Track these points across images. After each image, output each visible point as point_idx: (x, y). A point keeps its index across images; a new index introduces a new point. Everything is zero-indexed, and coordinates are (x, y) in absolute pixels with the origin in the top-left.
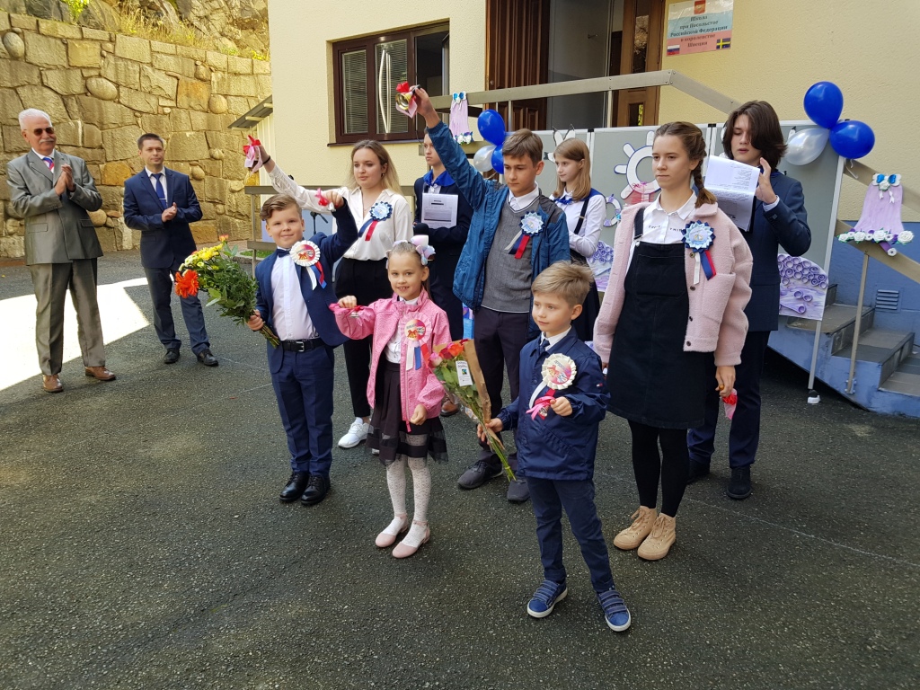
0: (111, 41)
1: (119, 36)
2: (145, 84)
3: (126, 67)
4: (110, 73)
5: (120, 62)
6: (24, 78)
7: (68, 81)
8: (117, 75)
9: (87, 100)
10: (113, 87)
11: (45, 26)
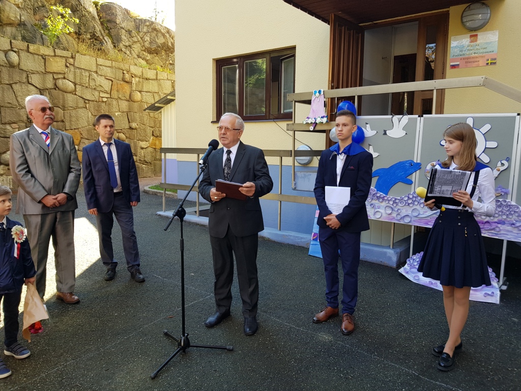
0: (72, 57)
1: (77, 55)
2: (92, 83)
3: (81, 73)
4: (71, 77)
5: (77, 70)
6: (17, 78)
7: (44, 81)
8: (75, 78)
9: (55, 92)
10: (72, 85)
11: (32, 48)
